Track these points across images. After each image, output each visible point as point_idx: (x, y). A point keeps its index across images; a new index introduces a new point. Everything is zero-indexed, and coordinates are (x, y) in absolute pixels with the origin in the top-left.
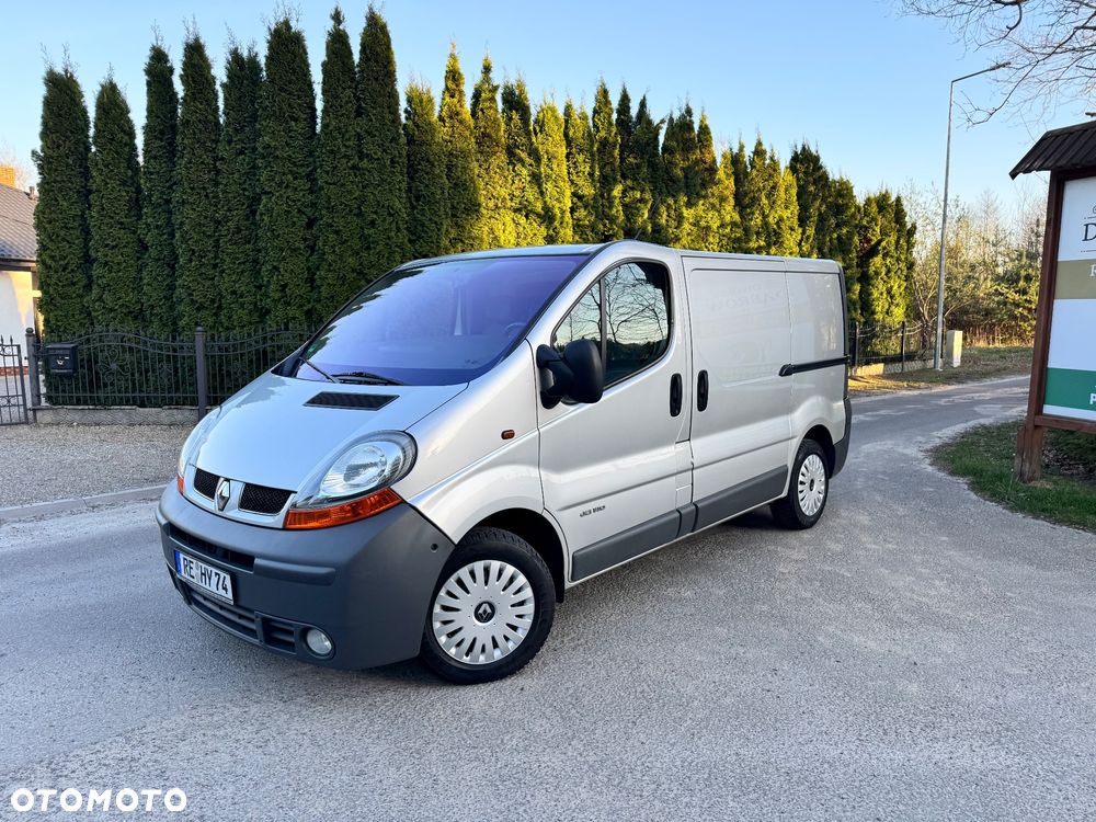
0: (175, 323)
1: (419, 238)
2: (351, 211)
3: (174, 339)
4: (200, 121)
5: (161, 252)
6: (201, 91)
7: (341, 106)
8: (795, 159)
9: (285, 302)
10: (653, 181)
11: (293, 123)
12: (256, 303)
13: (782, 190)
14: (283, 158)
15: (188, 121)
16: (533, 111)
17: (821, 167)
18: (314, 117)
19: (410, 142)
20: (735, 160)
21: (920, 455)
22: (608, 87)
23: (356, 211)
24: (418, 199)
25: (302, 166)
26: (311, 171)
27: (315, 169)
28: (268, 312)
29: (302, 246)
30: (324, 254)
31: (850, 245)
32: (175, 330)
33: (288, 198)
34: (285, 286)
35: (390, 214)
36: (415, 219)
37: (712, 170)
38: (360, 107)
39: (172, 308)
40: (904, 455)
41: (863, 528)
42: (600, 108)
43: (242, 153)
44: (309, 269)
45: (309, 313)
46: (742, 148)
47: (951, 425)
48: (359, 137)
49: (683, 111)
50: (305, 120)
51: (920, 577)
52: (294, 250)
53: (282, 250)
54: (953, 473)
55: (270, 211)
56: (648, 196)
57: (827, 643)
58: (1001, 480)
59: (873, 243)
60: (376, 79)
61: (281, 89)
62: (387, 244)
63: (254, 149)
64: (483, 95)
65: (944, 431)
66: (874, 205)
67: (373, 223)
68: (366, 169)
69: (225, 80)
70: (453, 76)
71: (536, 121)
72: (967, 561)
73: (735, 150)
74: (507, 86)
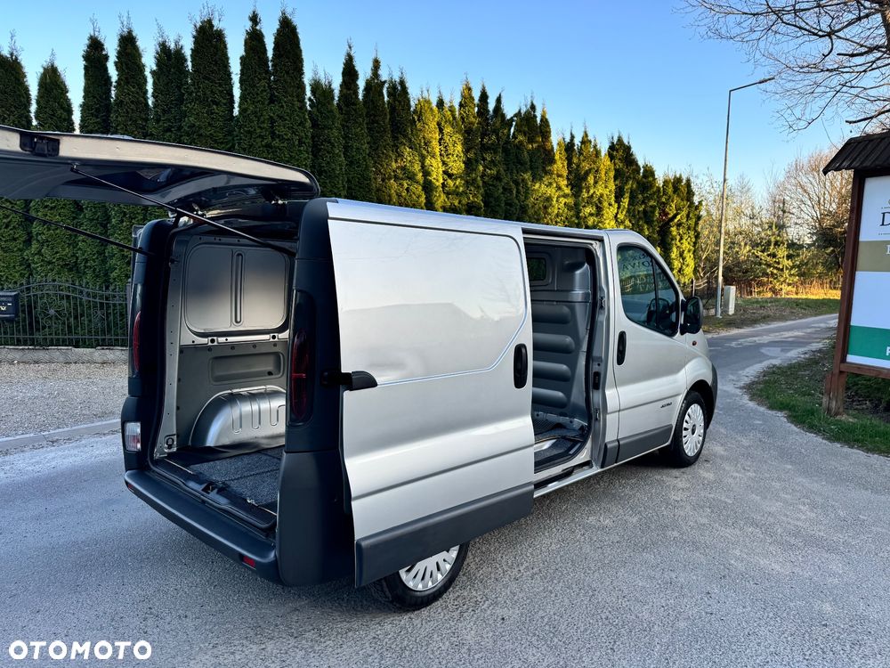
0: (106, 275)
3: (107, 288)
4: (132, 102)
5: (95, 213)
6: (133, 77)
7: (258, 94)
8: (612, 147)
11: (215, 107)
13: (603, 173)
14: (206, 136)
15: (122, 102)
16: (412, 104)
17: (632, 155)
18: (233, 102)
19: (315, 125)
20: (569, 148)
21: (738, 392)
22: (471, 85)
31: (653, 217)
32: (106, 281)
37: (551, 155)
38: (272, 95)
39: (104, 261)
40: (725, 391)
41: (722, 457)
42: (465, 103)
43: (168, 130)
46: (572, 137)
47: (752, 365)
48: (272, 121)
49: (529, 106)
50: (225, 104)
51: (785, 502)
54: (771, 408)
57: (741, 567)
58: (813, 414)
59: (670, 216)
60: (287, 73)
61: (205, 78)
63: (180, 128)
64: (373, 88)
65: (747, 370)
66: (670, 185)
69: (155, 68)
70: (350, 72)
71: (415, 112)
72: (816, 486)
73: (568, 140)
74: (392, 82)
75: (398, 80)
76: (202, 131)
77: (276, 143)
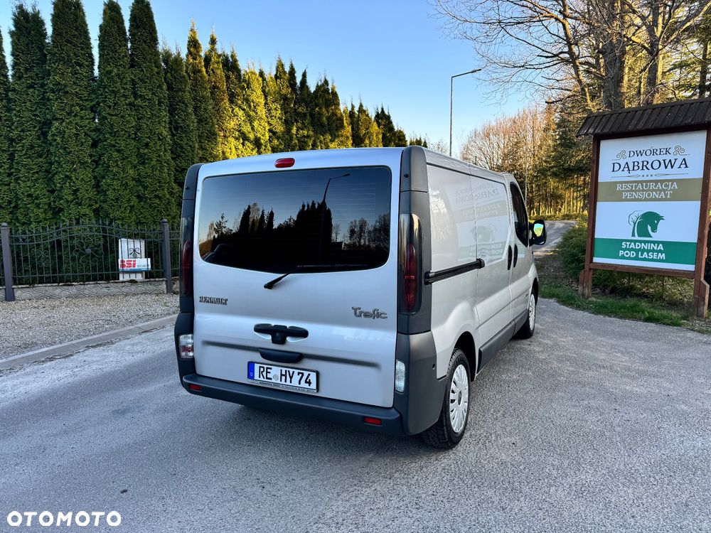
1: (179, 156)
2: (129, 136)
7: (119, 58)
8: (378, 116)
9: (77, 203)
10: (312, 124)
11: (78, 68)
12: (50, 204)
14: (72, 93)
16: (242, 72)
17: (391, 122)
18: (93, 64)
19: (170, 88)
20: (352, 114)
22: (283, 62)
23: (134, 136)
24: (176, 129)
25: (86, 100)
26: (94, 105)
27: (98, 104)
28: (61, 210)
29: (89, 161)
30: (109, 167)
33: (76, 124)
34: (78, 190)
35: (159, 139)
36: (175, 143)
37: (341, 119)
38: (132, 60)
42: (280, 75)
44: (95, 178)
45: (96, 212)
46: (353, 107)
48: (134, 82)
49: (323, 82)
50: (87, 66)
52: (83, 163)
53: (73, 163)
55: (62, 133)
56: (311, 133)
60: (145, 42)
61: (68, 41)
62: (158, 160)
63: (44, 85)
64: (213, 60)
67: (147, 145)
68: (141, 106)
70: (194, 45)
71: (245, 80)
72: (612, 342)
73: (350, 109)
74: (224, 55)
75: (230, 54)
76: (67, 89)
77: (139, 101)
